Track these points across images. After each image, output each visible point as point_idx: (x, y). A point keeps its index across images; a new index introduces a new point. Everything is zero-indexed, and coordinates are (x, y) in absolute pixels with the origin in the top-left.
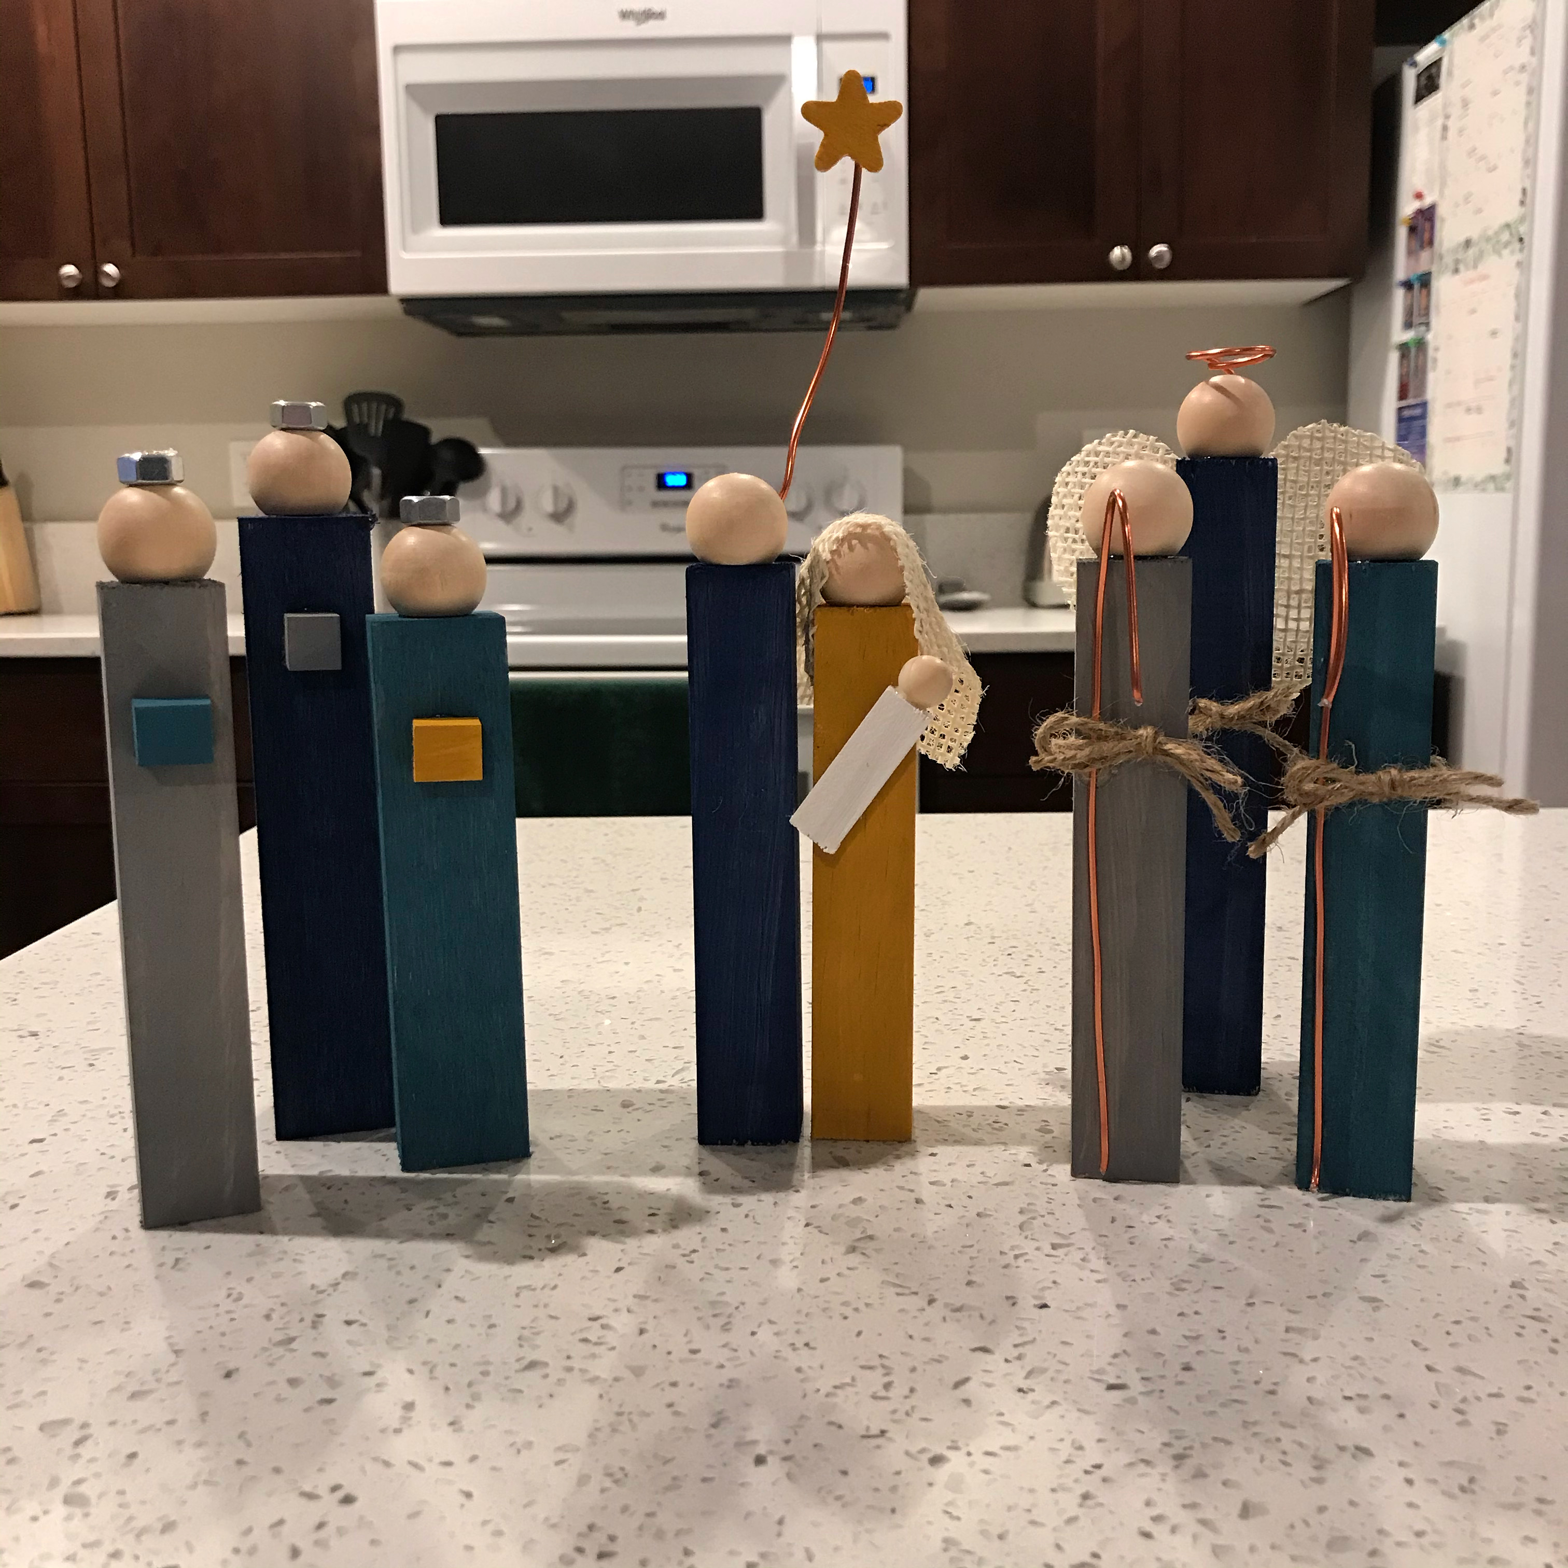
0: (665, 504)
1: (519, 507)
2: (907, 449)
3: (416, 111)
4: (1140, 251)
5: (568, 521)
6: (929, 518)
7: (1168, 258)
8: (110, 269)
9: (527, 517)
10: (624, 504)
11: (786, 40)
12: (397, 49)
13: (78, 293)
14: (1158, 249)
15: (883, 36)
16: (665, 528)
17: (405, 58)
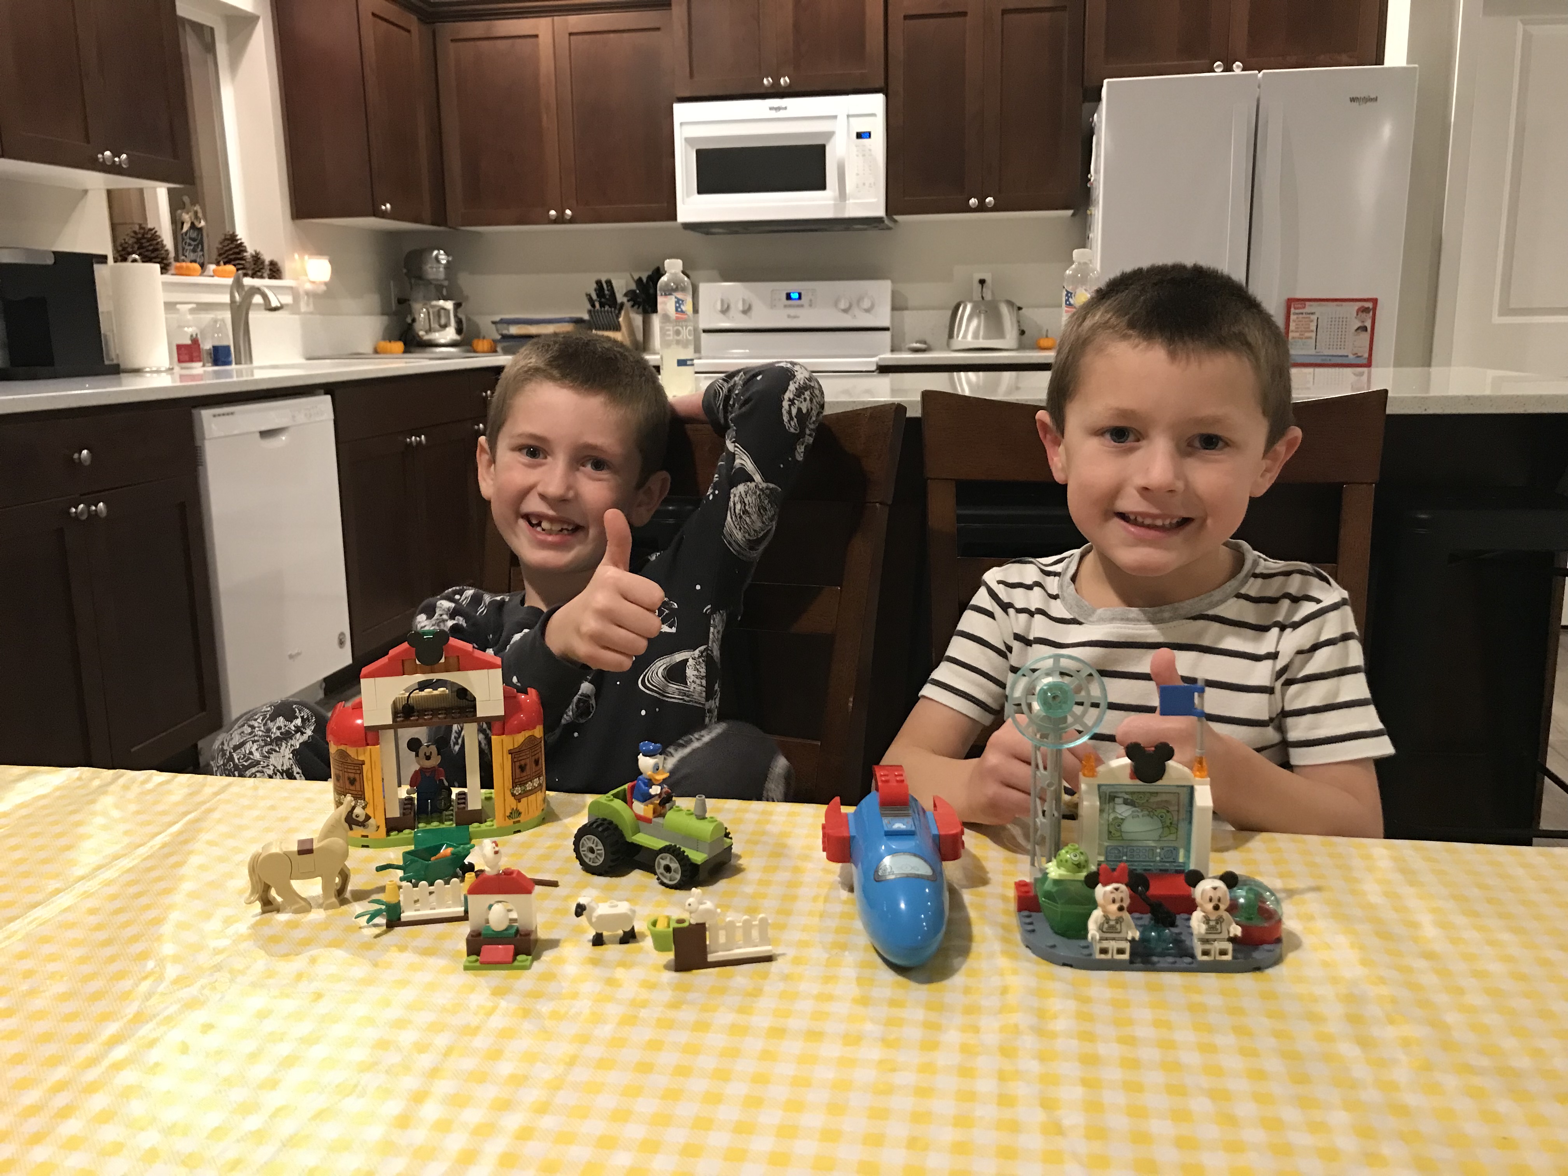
0: (790, 306)
1: (728, 307)
2: (893, 282)
3: (689, 148)
4: (982, 201)
5: (749, 314)
6: (906, 313)
7: (993, 202)
8: (568, 212)
9: (732, 312)
10: (773, 306)
11: (836, 118)
12: (681, 124)
13: (555, 221)
14: (989, 199)
15: (874, 115)
16: (789, 316)
17: (685, 127)
